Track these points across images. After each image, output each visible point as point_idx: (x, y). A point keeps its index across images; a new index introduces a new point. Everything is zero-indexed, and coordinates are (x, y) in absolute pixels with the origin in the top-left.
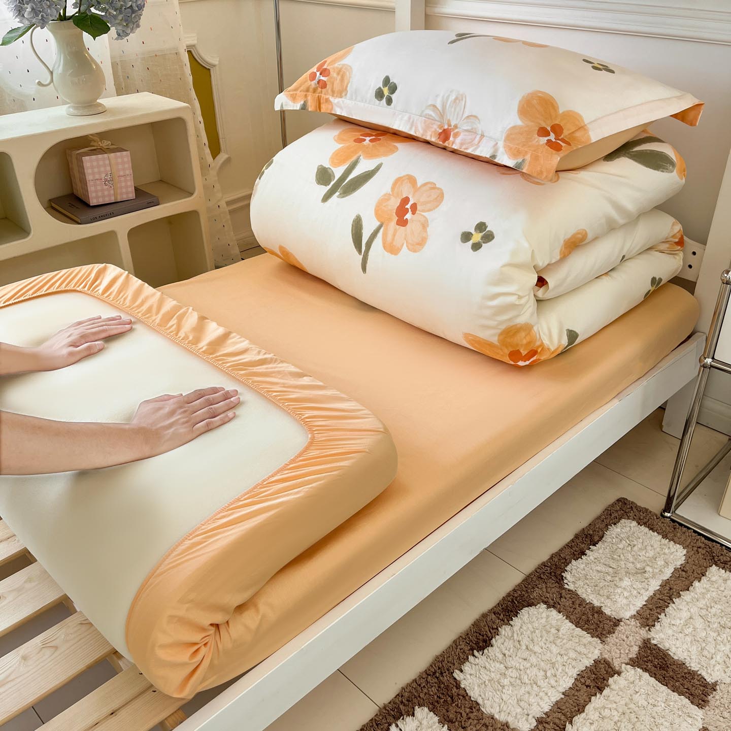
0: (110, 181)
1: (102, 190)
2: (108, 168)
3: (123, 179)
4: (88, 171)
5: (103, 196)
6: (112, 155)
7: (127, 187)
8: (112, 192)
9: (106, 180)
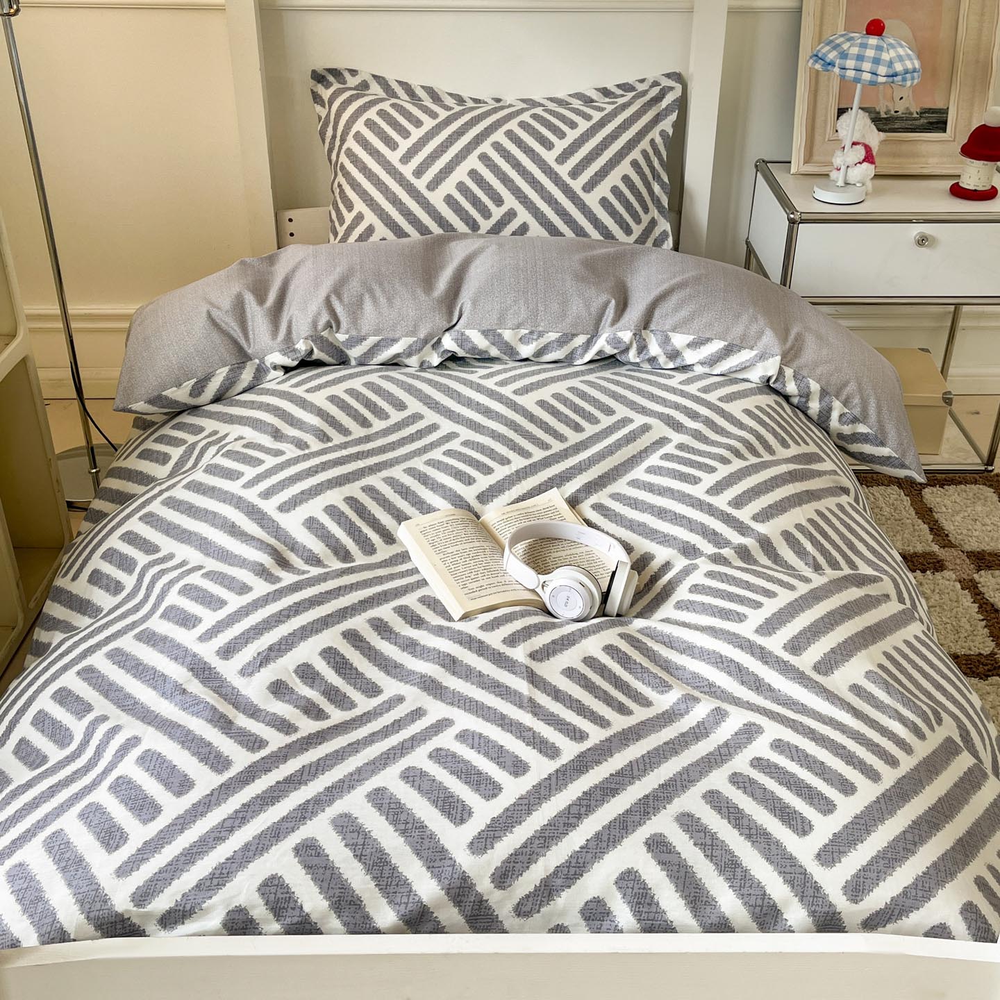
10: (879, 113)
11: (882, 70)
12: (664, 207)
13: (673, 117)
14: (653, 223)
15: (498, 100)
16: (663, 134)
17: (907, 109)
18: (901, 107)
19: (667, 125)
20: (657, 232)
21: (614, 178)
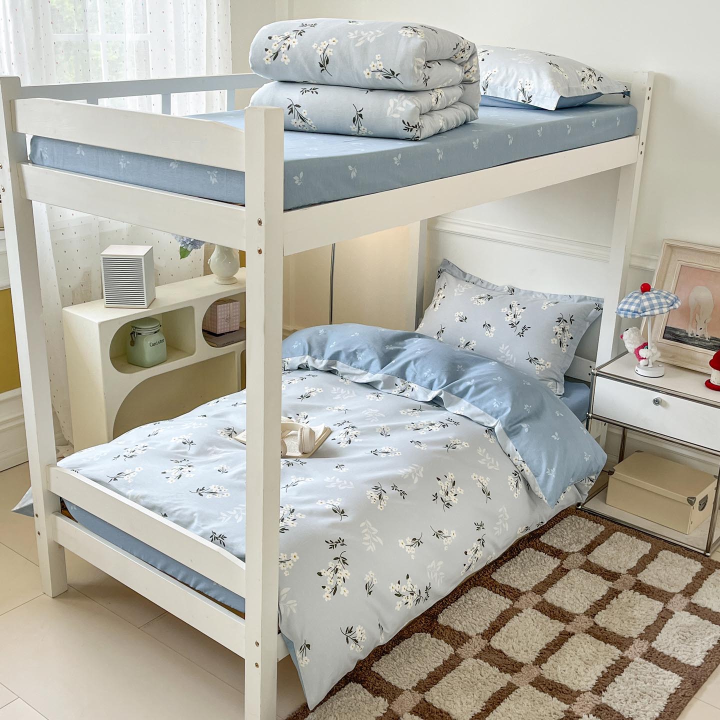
0: (228, 320)
1: (224, 324)
2: (229, 312)
3: (234, 317)
4: (219, 314)
5: (224, 329)
6: (231, 304)
7: (236, 322)
8: (228, 326)
9: (227, 319)
17: (704, 335)
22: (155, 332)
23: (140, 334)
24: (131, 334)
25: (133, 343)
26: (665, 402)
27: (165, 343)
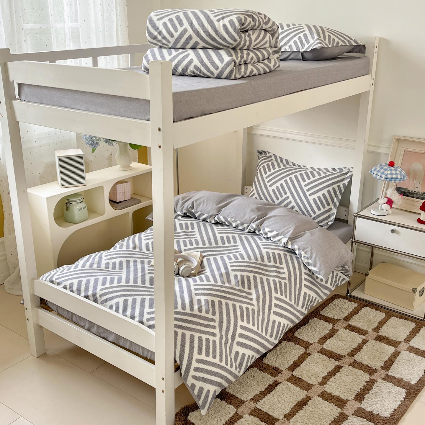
0: (123, 193)
1: (121, 196)
2: (124, 189)
3: (127, 192)
4: (118, 190)
5: (121, 199)
6: (125, 184)
7: (129, 194)
8: (124, 197)
10: (409, 191)
11: (383, 176)
12: (337, 206)
13: (349, 180)
14: (330, 209)
15: (304, 166)
16: (344, 184)
17: (419, 191)
18: (417, 190)
19: (346, 182)
20: (331, 212)
21: (320, 194)
22: (81, 202)
23: (71, 203)
24: (66, 203)
25: (67, 209)
26: (398, 231)
27: (86, 208)
